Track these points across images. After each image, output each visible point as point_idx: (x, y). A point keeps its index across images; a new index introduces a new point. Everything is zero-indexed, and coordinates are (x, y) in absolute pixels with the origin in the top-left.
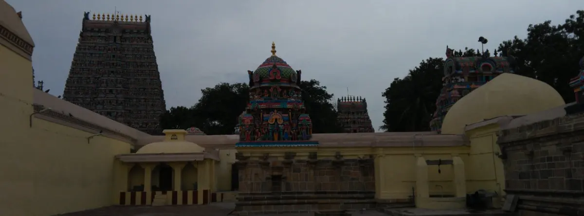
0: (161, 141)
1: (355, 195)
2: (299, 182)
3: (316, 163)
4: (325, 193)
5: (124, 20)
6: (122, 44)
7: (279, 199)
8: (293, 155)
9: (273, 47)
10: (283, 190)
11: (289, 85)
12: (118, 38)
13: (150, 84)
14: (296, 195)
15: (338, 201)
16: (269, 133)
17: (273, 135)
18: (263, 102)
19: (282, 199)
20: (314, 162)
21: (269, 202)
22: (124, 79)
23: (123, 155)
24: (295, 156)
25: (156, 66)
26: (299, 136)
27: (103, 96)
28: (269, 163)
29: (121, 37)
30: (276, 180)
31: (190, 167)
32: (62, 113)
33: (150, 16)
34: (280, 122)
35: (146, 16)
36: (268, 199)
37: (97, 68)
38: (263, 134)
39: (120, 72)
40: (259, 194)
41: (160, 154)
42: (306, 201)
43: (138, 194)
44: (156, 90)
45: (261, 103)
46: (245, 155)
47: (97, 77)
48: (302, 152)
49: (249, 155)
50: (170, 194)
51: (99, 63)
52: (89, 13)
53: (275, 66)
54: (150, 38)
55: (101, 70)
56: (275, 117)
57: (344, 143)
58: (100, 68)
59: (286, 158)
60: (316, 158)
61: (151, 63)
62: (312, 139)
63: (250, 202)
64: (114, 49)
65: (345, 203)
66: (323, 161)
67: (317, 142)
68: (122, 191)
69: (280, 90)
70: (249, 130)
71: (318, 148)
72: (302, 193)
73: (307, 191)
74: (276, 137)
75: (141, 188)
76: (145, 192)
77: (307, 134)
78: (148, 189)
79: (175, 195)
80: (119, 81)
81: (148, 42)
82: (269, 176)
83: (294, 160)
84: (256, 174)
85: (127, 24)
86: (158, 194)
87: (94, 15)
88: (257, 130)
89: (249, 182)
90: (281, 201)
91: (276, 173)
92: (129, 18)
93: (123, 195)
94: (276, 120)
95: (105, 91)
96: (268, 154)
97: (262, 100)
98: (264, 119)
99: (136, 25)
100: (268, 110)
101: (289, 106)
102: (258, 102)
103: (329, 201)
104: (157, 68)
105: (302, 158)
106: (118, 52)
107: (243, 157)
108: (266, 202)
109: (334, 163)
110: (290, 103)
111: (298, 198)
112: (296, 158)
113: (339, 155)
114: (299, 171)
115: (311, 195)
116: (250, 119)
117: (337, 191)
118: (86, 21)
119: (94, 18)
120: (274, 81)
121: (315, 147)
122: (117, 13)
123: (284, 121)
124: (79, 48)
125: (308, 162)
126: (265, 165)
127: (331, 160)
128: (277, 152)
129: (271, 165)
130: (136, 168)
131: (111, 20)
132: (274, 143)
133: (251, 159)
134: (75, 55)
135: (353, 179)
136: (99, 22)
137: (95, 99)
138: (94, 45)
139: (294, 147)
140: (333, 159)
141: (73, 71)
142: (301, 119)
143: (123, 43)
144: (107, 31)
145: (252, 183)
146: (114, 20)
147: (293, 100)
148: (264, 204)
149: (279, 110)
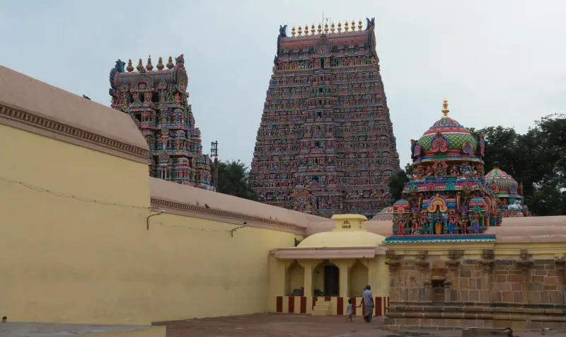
0: (329, 230)
1: (548, 310)
2: (469, 290)
3: (491, 265)
4: (505, 305)
5: (336, 31)
6: (332, 70)
7: (441, 311)
8: (462, 254)
9: (445, 106)
10: (447, 298)
11: (460, 159)
12: (327, 61)
13: (374, 127)
14: (464, 307)
15: (524, 317)
16: (429, 226)
17: (434, 227)
18: (423, 183)
19: (444, 311)
20: (490, 264)
21: (428, 314)
22: (336, 124)
23: (279, 250)
24: (463, 255)
25: (384, 99)
26: (469, 228)
27: (306, 151)
28: (428, 264)
29: (331, 59)
30: (438, 285)
31: (359, 265)
32: (196, 205)
33: (373, 20)
34: (444, 209)
35: (368, 19)
36: (426, 310)
37: (298, 109)
38: (421, 225)
39: (330, 114)
40: (415, 304)
41: (322, 249)
42: (476, 315)
43: (297, 300)
44: (383, 138)
45: (420, 184)
46: (398, 253)
47: (299, 123)
48: (473, 249)
49: (402, 253)
50: (334, 300)
51: (302, 102)
52: (286, 26)
53: (439, 135)
54: (374, 55)
55: (303, 112)
56: (437, 204)
57: (533, 237)
58: (302, 109)
59: (450, 258)
60: (493, 258)
61: (375, 94)
62: (487, 232)
63: (403, 314)
64: (322, 78)
65: (533, 321)
66: (504, 262)
67: (493, 237)
68: (279, 295)
69: (447, 166)
70: (403, 221)
71: (496, 244)
72: (472, 304)
73: (480, 302)
74: (438, 230)
75: (300, 292)
76: (305, 298)
77: (481, 225)
78: (308, 294)
79: (340, 302)
80: (328, 127)
81: (370, 62)
82: (427, 281)
83: (461, 260)
84: (412, 279)
85: (340, 36)
86: (321, 299)
87: (294, 29)
88: (414, 220)
89: (403, 288)
90: (443, 314)
91: (436, 277)
92: (343, 27)
93: (280, 300)
94: (438, 207)
95: (310, 145)
96: (427, 252)
97: (423, 180)
98: (423, 206)
99: (354, 36)
100: (430, 194)
101: (457, 188)
102: (416, 183)
103: (510, 316)
104: (385, 102)
105: (472, 258)
106: (327, 82)
107: (394, 255)
108: (423, 314)
109: (519, 265)
110: (460, 183)
111: (467, 312)
112: (465, 258)
113: (526, 254)
114: (469, 274)
115: (484, 308)
116: (405, 206)
117: (523, 304)
118: (282, 38)
119: (294, 34)
120: (438, 153)
121: (489, 243)
122: (325, 20)
123: (448, 208)
124: (273, 82)
125: (480, 262)
126: (423, 266)
127: (514, 261)
128: (439, 250)
129: (431, 267)
130: (294, 266)
131: (316, 33)
132: (437, 238)
133: (406, 258)
134: (268, 93)
135: (547, 287)
136: (300, 39)
137: (297, 157)
138: (293, 75)
139: (460, 243)
140: (518, 259)
141: (265, 118)
142: (472, 204)
143: (334, 67)
144: (311, 51)
145: (407, 290)
146: (321, 33)
147: (464, 178)
148: (421, 317)
149: (443, 193)
